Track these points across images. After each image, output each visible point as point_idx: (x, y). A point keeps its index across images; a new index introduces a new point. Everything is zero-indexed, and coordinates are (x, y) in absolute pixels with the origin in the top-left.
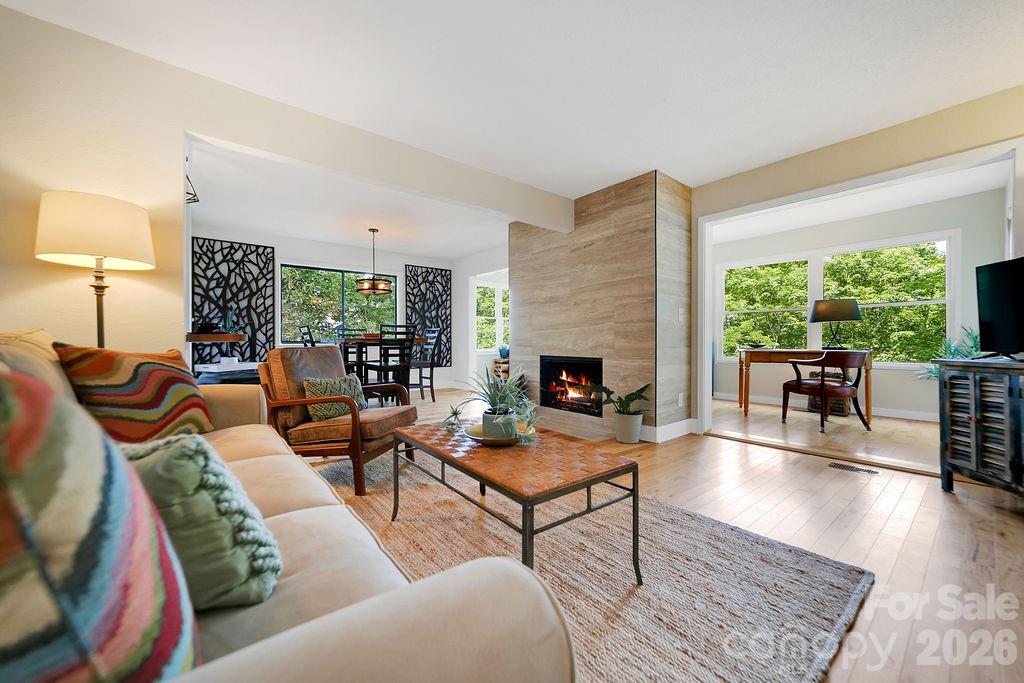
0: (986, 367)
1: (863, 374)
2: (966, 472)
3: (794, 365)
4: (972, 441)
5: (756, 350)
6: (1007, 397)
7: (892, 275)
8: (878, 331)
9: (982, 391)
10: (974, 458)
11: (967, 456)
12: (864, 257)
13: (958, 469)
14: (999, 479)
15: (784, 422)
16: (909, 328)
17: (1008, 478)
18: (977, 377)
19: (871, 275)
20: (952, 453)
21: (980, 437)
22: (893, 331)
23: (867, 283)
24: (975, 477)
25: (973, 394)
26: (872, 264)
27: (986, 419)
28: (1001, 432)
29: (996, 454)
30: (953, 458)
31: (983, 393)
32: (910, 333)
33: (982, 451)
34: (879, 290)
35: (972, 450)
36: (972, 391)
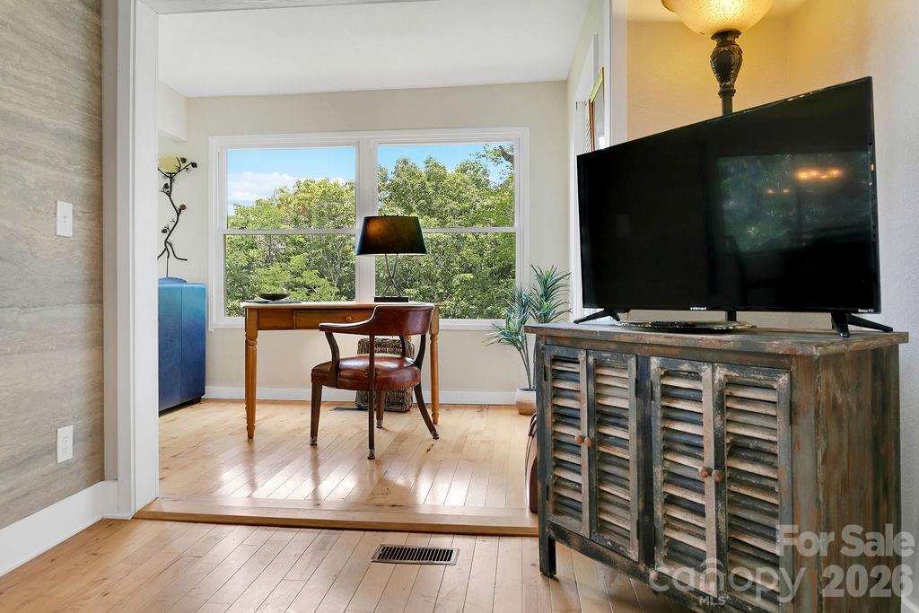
0: (603, 339)
1: (428, 342)
2: (575, 541)
3: (329, 333)
4: (582, 479)
5: (272, 304)
6: (634, 400)
7: (453, 205)
8: (441, 274)
9: (598, 385)
10: (586, 514)
11: (576, 509)
12: (428, 180)
13: (563, 535)
14: (620, 553)
15: (314, 444)
16: (469, 270)
17: (634, 554)
18: (591, 359)
19: (436, 203)
20: (556, 503)
21: (593, 472)
22: (455, 273)
23: (432, 213)
24: (588, 550)
25: (584, 390)
26: (436, 189)
27: (602, 439)
28: (622, 463)
29: (616, 504)
30: (557, 512)
31: (598, 389)
32: (469, 276)
33: (598, 498)
34: (443, 224)
35: (583, 498)
36: (583, 386)
